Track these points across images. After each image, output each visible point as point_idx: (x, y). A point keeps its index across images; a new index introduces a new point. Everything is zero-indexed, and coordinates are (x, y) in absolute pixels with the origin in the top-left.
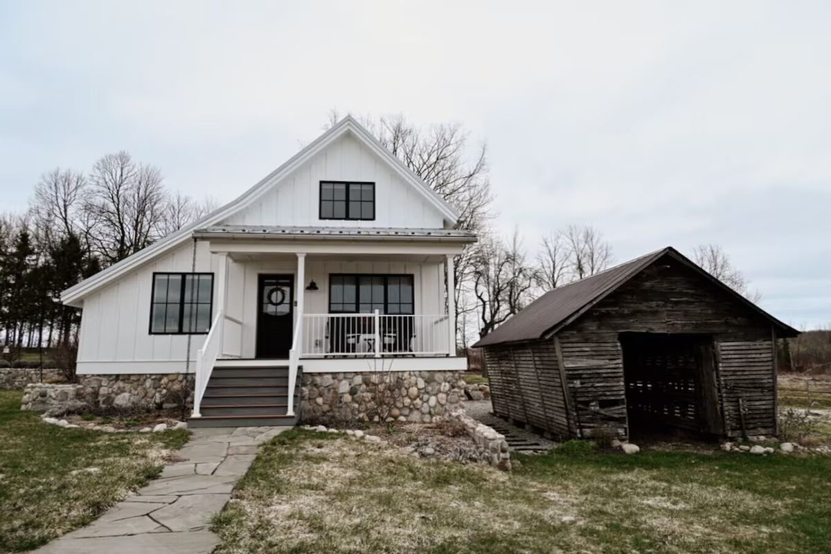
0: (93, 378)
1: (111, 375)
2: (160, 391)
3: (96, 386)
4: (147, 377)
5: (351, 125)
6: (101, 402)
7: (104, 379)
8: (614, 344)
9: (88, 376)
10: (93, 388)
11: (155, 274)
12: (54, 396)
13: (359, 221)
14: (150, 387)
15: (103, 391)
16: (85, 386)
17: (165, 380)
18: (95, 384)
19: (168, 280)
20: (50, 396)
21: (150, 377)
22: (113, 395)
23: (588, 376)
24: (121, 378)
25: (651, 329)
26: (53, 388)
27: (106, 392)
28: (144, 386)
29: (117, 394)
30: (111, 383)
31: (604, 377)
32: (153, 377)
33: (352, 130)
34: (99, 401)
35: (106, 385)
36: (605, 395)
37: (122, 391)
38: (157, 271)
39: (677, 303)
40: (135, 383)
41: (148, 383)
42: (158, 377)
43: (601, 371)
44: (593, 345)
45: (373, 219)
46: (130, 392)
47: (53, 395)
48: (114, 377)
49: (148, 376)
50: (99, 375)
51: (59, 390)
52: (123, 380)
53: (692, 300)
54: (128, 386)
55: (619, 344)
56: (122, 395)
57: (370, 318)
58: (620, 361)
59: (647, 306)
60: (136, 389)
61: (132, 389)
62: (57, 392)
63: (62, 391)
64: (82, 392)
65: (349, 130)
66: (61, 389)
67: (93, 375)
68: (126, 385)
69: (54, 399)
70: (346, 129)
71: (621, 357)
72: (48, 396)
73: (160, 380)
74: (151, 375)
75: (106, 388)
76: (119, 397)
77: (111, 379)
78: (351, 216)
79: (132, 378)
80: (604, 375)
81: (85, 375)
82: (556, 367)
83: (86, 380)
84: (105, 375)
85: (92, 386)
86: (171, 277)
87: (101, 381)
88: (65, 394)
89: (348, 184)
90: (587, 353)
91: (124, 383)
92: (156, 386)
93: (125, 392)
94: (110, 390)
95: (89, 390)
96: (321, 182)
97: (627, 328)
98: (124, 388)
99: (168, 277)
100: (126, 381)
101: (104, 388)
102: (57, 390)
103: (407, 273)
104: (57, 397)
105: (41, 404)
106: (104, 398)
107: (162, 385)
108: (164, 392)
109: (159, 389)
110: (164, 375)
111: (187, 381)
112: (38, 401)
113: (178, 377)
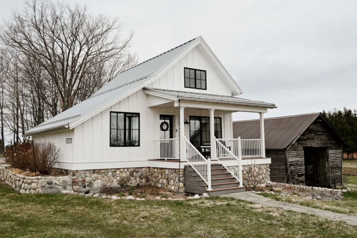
0: (82, 172)
4: (109, 171)
5: (201, 41)
6: (86, 186)
7: (88, 172)
8: (302, 151)
9: (79, 171)
10: (82, 178)
11: (111, 112)
12: (59, 184)
13: (201, 90)
14: (111, 176)
15: (88, 179)
16: (78, 177)
17: (118, 172)
18: (83, 176)
19: (117, 116)
20: (55, 184)
22: (92, 181)
23: (296, 164)
24: (96, 171)
25: (312, 145)
26: (56, 179)
27: (89, 180)
28: (107, 175)
29: (94, 181)
30: (91, 174)
31: (299, 165)
32: (112, 170)
33: (201, 43)
34: (85, 185)
35: (88, 176)
36: (300, 172)
37: (97, 178)
38: (112, 111)
39: (318, 135)
40: (103, 174)
41: (110, 174)
42: (115, 170)
43: (299, 162)
44: (296, 152)
45: (206, 89)
46: (101, 179)
48: (92, 171)
50: (85, 170)
51: (61, 180)
52: (97, 173)
53: (322, 134)
54: (100, 176)
55: (303, 151)
56: (98, 181)
57: (237, 141)
58: (303, 158)
59: (311, 136)
60: (103, 177)
61: (102, 177)
62: (60, 181)
63: (63, 180)
64: (77, 180)
66: (62, 179)
67: (82, 170)
68: (99, 175)
69: (59, 185)
70: (199, 42)
71: (304, 156)
72: (54, 184)
73: (115, 172)
74: (111, 169)
75: (89, 178)
77: (91, 172)
78: (197, 87)
79: (102, 171)
80: (299, 164)
81: (77, 171)
82: (285, 161)
83: (78, 173)
84: (88, 170)
85: (82, 177)
86: (119, 114)
87: (86, 173)
88: (65, 182)
89: (195, 70)
90: (295, 155)
92: (114, 175)
93: (98, 179)
94: (91, 178)
95: (80, 179)
96: (185, 68)
97: (305, 145)
98: (98, 177)
99: (117, 114)
100: (99, 173)
101: (88, 177)
102: (59, 180)
103: (219, 117)
104: (61, 184)
105: (49, 189)
106: (88, 183)
107: (117, 174)
108: (118, 178)
109: (116, 177)
110: (118, 169)
111: (129, 172)
112: (47, 187)
113: (125, 170)
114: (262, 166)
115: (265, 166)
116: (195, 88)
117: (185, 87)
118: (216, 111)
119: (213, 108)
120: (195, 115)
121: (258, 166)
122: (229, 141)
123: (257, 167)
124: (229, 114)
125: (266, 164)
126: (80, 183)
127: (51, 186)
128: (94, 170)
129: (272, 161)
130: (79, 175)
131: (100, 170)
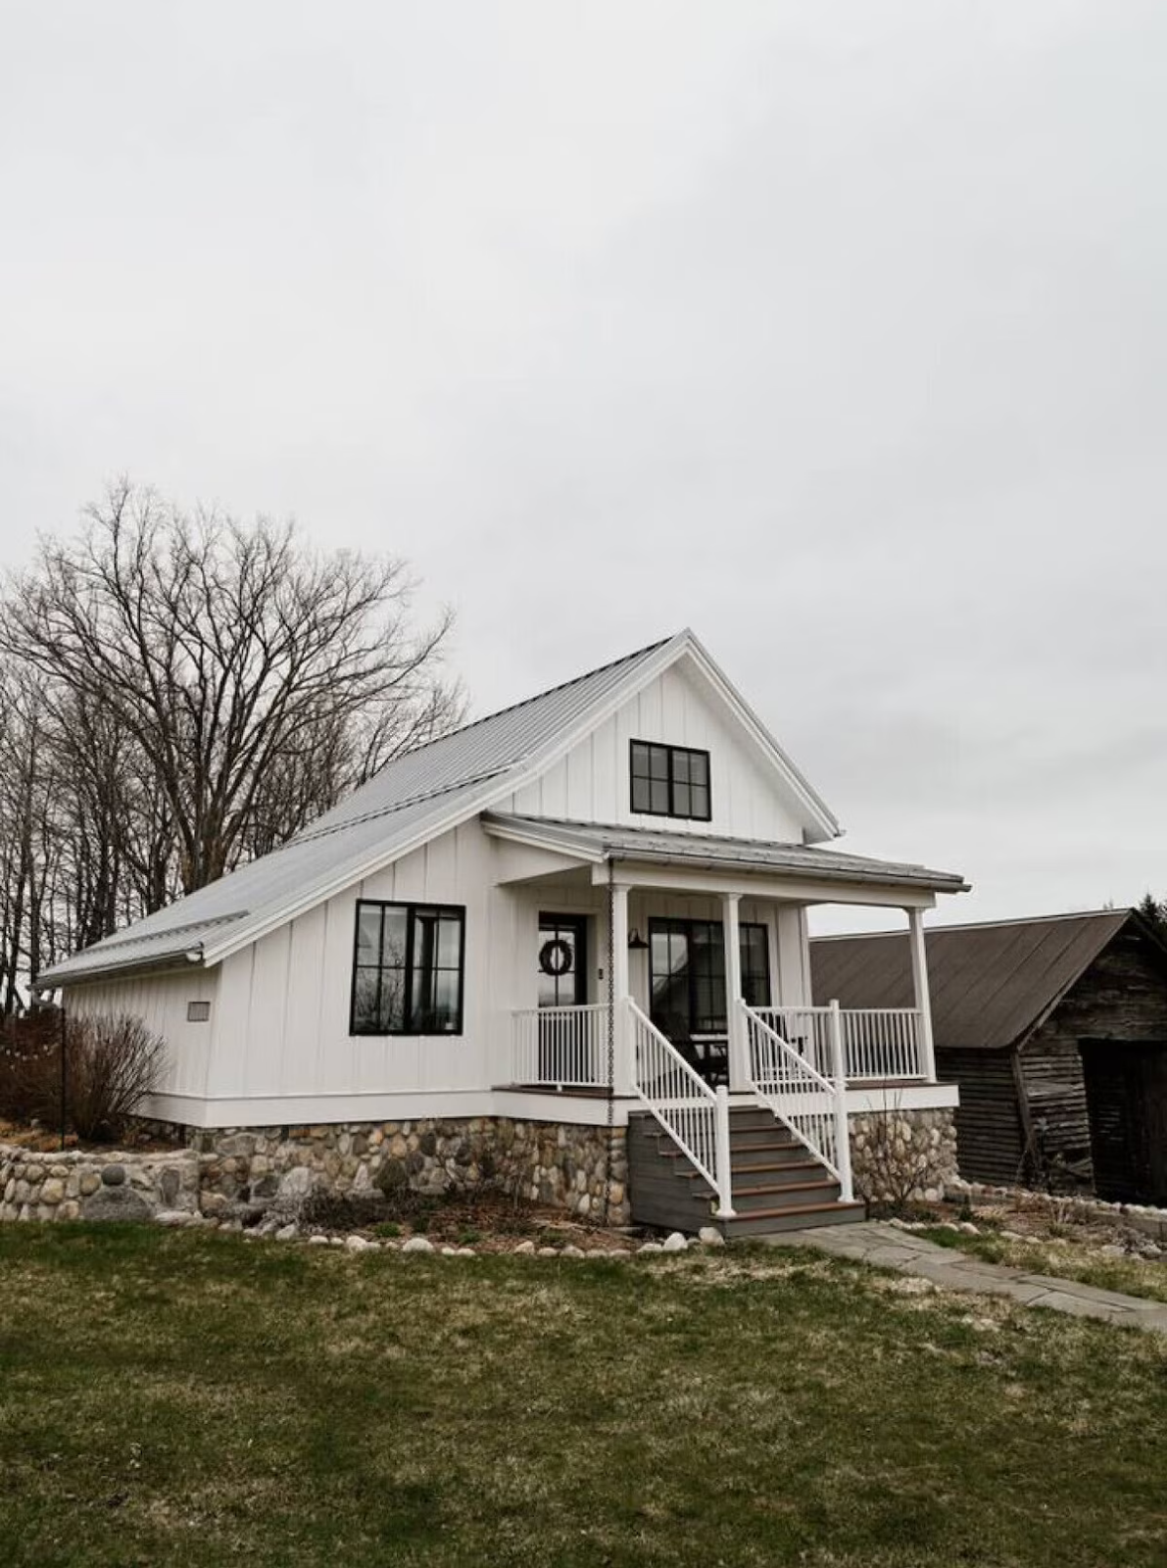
0: (241, 1134)
1: (272, 1128)
2: (367, 1161)
3: (245, 1154)
4: (343, 1131)
5: (690, 647)
6: (252, 1191)
7: (260, 1137)
8: (1073, 1058)
9: (228, 1132)
10: (237, 1158)
11: (360, 902)
12: (147, 1183)
13: (690, 821)
14: (347, 1152)
15: (259, 1164)
16: (221, 1155)
17: (376, 1137)
18: (242, 1150)
19: (383, 916)
20: (135, 1183)
21: (348, 1131)
22: (276, 1174)
23: (1054, 1110)
24: (292, 1133)
25: (1111, 1034)
26: (138, 1161)
27: (264, 1168)
28: (335, 1150)
29: (285, 1171)
30: (273, 1145)
31: (1068, 1113)
32: (355, 1129)
33: (691, 654)
34: (249, 1190)
35: (263, 1150)
36: (1070, 1142)
37: (294, 1162)
38: (365, 897)
39: (1132, 993)
40: (320, 1145)
41: (345, 1143)
42: (366, 1128)
43: (1065, 1102)
44: (1054, 1059)
45: (708, 819)
46: (309, 1165)
47: (143, 1178)
48: (279, 1131)
49: (346, 1127)
50: (249, 1129)
51: (157, 1168)
52: (296, 1139)
53: (1147, 989)
54: (305, 1153)
55: (1080, 1058)
56: (297, 1170)
57: (826, 1015)
58: (1081, 1085)
59: (1103, 998)
60: (319, 1157)
61: (313, 1158)
62: (151, 1172)
63: (165, 1167)
64: (217, 1169)
65: (687, 654)
66: (162, 1164)
67: (238, 1129)
68: (301, 1148)
69: (147, 1189)
70: (683, 652)
71: (1081, 1078)
72: (127, 1181)
73: (366, 1135)
74: (351, 1124)
75: (264, 1159)
76: (289, 1176)
77: (273, 1135)
78: (677, 811)
79: (315, 1133)
80: (1069, 1109)
81: (221, 1130)
82: (1013, 1097)
83: (226, 1140)
84: (260, 1128)
85: (238, 1154)
86: (389, 911)
87: (254, 1141)
88: (170, 1174)
89: (670, 749)
90: (1047, 1074)
91: (299, 1143)
92: (359, 1148)
93: (300, 1164)
94: (271, 1161)
95: (231, 1164)
96: (633, 742)
97: (1086, 1032)
98: (298, 1155)
99: (383, 910)
100: (302, 1140)
101: (261, 1157)
102: (150, 1167)
103: (760, 921)
104: (154, 1183)
105: (108, 1204)
106: (258, 1182)
107: (372, 1145)
108: (376, 1161)
109: (365, 1156)
110: (376, 1124)
111: (418, 1135)
112: (101, 1195)
113: (402, 1128)
114: (926, 1119)
115: (938, 1115)
116: (671, 814)
117: (633, 810)
118: (746, 901)
119: (735, 891)
120: (670, 916)
121: (912, 1116)
122: (799, 1015)
123: (908, 1122)
124: (796, 911)
125: (938, 1109)
126: (228, 1182)
127: (118, 1189)
128: (286, 1128)
129: (961, 1097)
130: (227, 1147)
131: (308, 1126)
